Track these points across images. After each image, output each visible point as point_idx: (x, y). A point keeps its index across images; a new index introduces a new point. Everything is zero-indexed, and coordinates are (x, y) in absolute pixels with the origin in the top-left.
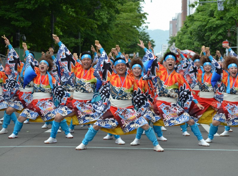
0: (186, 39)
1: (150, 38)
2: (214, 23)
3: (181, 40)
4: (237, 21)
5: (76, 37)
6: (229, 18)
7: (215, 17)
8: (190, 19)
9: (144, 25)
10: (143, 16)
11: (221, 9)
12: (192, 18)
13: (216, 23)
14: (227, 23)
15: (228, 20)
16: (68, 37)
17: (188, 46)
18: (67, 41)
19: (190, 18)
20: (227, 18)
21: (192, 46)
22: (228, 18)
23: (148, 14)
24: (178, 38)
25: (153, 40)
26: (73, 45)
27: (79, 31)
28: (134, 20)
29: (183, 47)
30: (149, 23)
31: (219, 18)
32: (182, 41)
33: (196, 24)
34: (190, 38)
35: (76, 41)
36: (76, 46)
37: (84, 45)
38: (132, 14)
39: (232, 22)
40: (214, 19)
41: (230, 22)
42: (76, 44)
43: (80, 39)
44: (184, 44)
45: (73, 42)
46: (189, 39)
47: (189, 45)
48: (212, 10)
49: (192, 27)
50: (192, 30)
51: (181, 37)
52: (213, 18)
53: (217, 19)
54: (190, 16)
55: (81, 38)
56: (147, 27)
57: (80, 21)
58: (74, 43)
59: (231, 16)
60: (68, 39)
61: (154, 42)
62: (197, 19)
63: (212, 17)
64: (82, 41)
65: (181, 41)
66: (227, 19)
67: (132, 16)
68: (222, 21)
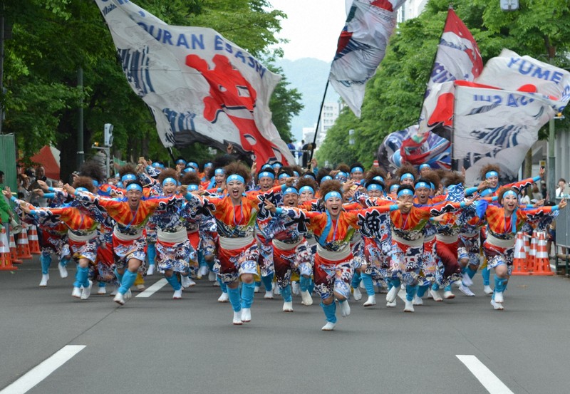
0: (397, 90)
1: (287, 84)
2: (483, 45)
3: (380, 92)
4: (550, 40)
5: (71, 82)
6: (528, 32)
7: (485, 29)
8: (410, 31)
9: (270, 48)
10: (272, 20)
11: (510, 6)
12: (415, 28)
13: (488, 46)
14: (521, 44)
15: (523, 37)
16: (48, 82)
17: (403, 110)
18: (44, 93)
19: (411, 29)
20: (522, 30)
21: (415, 112)
22: (525, 30)
23: (284, 16)
24: (373, 87)
25: (296, 90)
26: (61, 105)
27: (81, 64)
28: (245, 33)
29: (387, 113)
30: (286, 41)
31: (498, 31)
32: (382, 96)
33: (428, 46)
34: (407, 87)
35: (69, 95)
36: (69, 107)
37: (92, 105)
38: (238, 15)
39: (536, 42)
40: (484, 35)
41: (528, 44)
42: (70, 101)
43: (80, 87)
44: (389, 104)
45: (62, 96)
46: (404, 89)
47: (407, 107)
48: (477, 6)
49: (416, 56)
50: (415, 65)
51: (381, 82)
52: (479, 30)
53: (493, 33)
54: (410, 23)
55: (85, 86)
56: (280, 53)
57: (84, 34)
58: (63, 99)
59: (533, 25)
60: (46, 87)
61: (298, 96)
62: (432, 33)
63: (477, 28)
64: (89, 92)
65: (379, 96)
66: (522, 33)
67: (239, 22)
68: (505, 40)
